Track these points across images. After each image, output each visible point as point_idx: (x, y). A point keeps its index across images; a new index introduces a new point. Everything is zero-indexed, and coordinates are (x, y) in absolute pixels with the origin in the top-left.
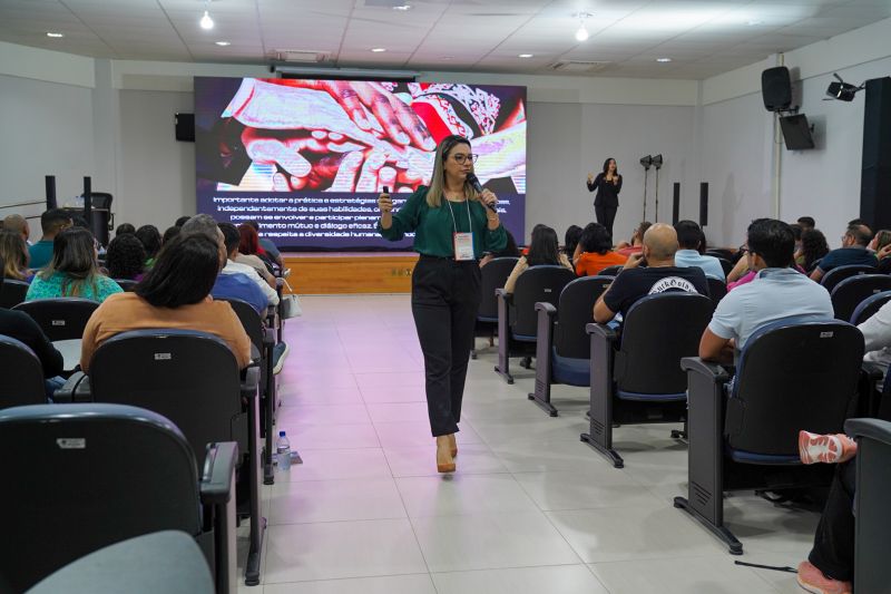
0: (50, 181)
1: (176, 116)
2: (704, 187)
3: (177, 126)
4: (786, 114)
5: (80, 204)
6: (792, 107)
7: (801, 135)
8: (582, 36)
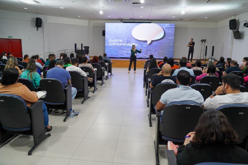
0: (76, 45)
1: (103, 31)
2: (213, 47)
3: (103, 33)
4: (235, 30)
5: (80, 49)
6: (236, 29)
7: (238, 36)
8: (183, 13)
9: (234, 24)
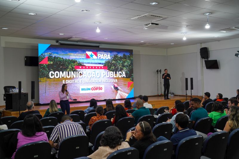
0: (20, 83)
1: (26, 57)
4: (206, 60)
9: (204, 52)
